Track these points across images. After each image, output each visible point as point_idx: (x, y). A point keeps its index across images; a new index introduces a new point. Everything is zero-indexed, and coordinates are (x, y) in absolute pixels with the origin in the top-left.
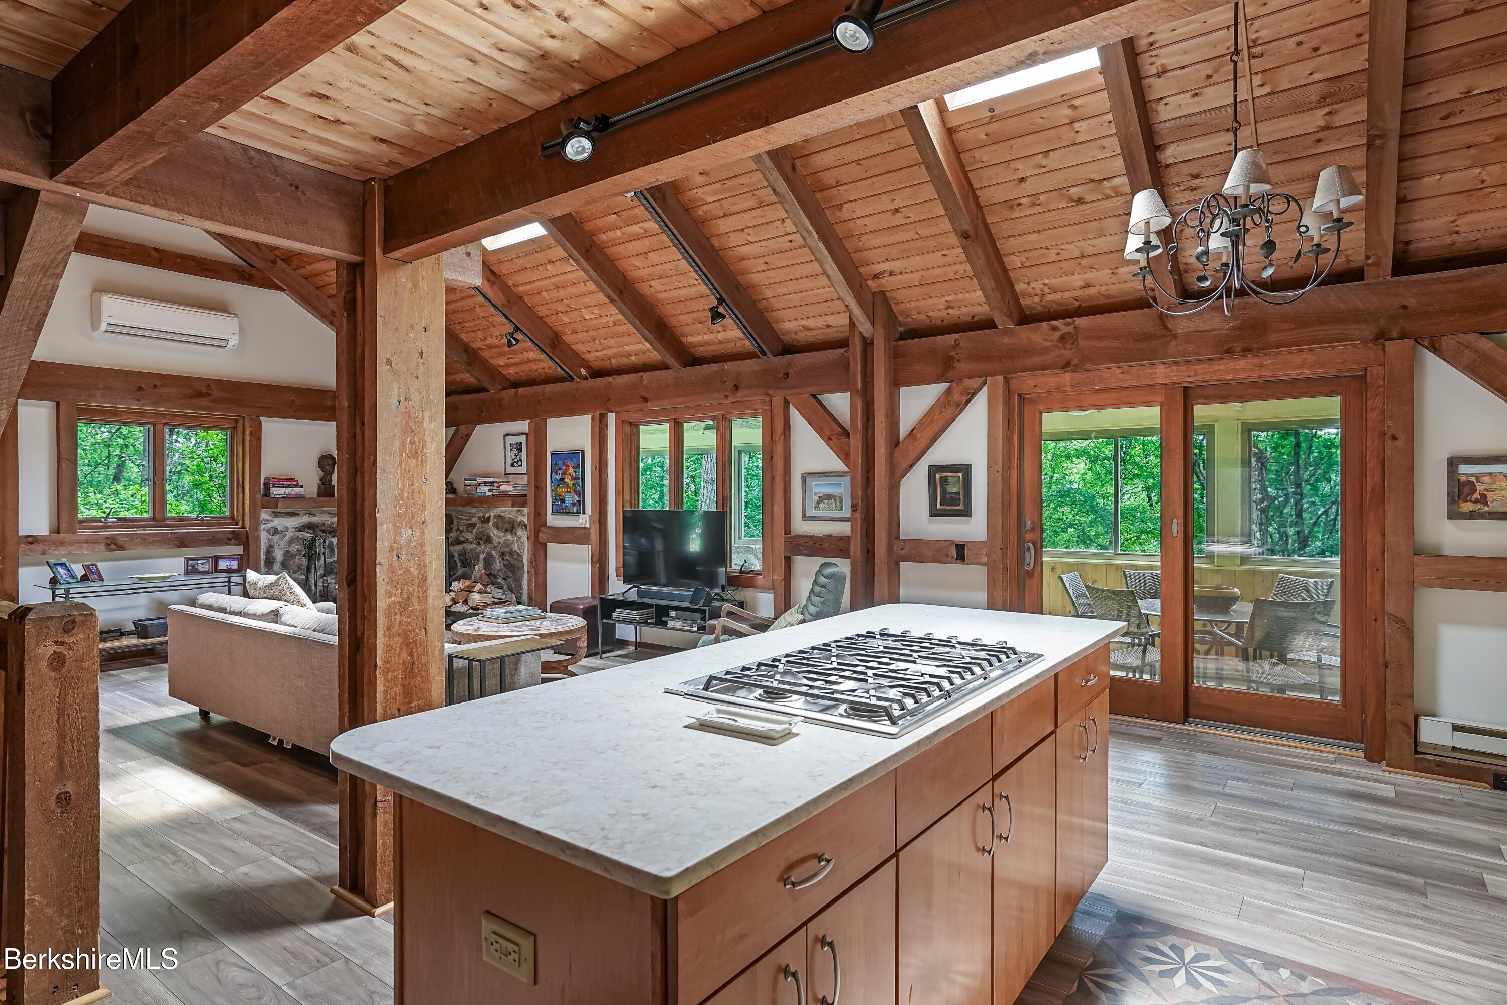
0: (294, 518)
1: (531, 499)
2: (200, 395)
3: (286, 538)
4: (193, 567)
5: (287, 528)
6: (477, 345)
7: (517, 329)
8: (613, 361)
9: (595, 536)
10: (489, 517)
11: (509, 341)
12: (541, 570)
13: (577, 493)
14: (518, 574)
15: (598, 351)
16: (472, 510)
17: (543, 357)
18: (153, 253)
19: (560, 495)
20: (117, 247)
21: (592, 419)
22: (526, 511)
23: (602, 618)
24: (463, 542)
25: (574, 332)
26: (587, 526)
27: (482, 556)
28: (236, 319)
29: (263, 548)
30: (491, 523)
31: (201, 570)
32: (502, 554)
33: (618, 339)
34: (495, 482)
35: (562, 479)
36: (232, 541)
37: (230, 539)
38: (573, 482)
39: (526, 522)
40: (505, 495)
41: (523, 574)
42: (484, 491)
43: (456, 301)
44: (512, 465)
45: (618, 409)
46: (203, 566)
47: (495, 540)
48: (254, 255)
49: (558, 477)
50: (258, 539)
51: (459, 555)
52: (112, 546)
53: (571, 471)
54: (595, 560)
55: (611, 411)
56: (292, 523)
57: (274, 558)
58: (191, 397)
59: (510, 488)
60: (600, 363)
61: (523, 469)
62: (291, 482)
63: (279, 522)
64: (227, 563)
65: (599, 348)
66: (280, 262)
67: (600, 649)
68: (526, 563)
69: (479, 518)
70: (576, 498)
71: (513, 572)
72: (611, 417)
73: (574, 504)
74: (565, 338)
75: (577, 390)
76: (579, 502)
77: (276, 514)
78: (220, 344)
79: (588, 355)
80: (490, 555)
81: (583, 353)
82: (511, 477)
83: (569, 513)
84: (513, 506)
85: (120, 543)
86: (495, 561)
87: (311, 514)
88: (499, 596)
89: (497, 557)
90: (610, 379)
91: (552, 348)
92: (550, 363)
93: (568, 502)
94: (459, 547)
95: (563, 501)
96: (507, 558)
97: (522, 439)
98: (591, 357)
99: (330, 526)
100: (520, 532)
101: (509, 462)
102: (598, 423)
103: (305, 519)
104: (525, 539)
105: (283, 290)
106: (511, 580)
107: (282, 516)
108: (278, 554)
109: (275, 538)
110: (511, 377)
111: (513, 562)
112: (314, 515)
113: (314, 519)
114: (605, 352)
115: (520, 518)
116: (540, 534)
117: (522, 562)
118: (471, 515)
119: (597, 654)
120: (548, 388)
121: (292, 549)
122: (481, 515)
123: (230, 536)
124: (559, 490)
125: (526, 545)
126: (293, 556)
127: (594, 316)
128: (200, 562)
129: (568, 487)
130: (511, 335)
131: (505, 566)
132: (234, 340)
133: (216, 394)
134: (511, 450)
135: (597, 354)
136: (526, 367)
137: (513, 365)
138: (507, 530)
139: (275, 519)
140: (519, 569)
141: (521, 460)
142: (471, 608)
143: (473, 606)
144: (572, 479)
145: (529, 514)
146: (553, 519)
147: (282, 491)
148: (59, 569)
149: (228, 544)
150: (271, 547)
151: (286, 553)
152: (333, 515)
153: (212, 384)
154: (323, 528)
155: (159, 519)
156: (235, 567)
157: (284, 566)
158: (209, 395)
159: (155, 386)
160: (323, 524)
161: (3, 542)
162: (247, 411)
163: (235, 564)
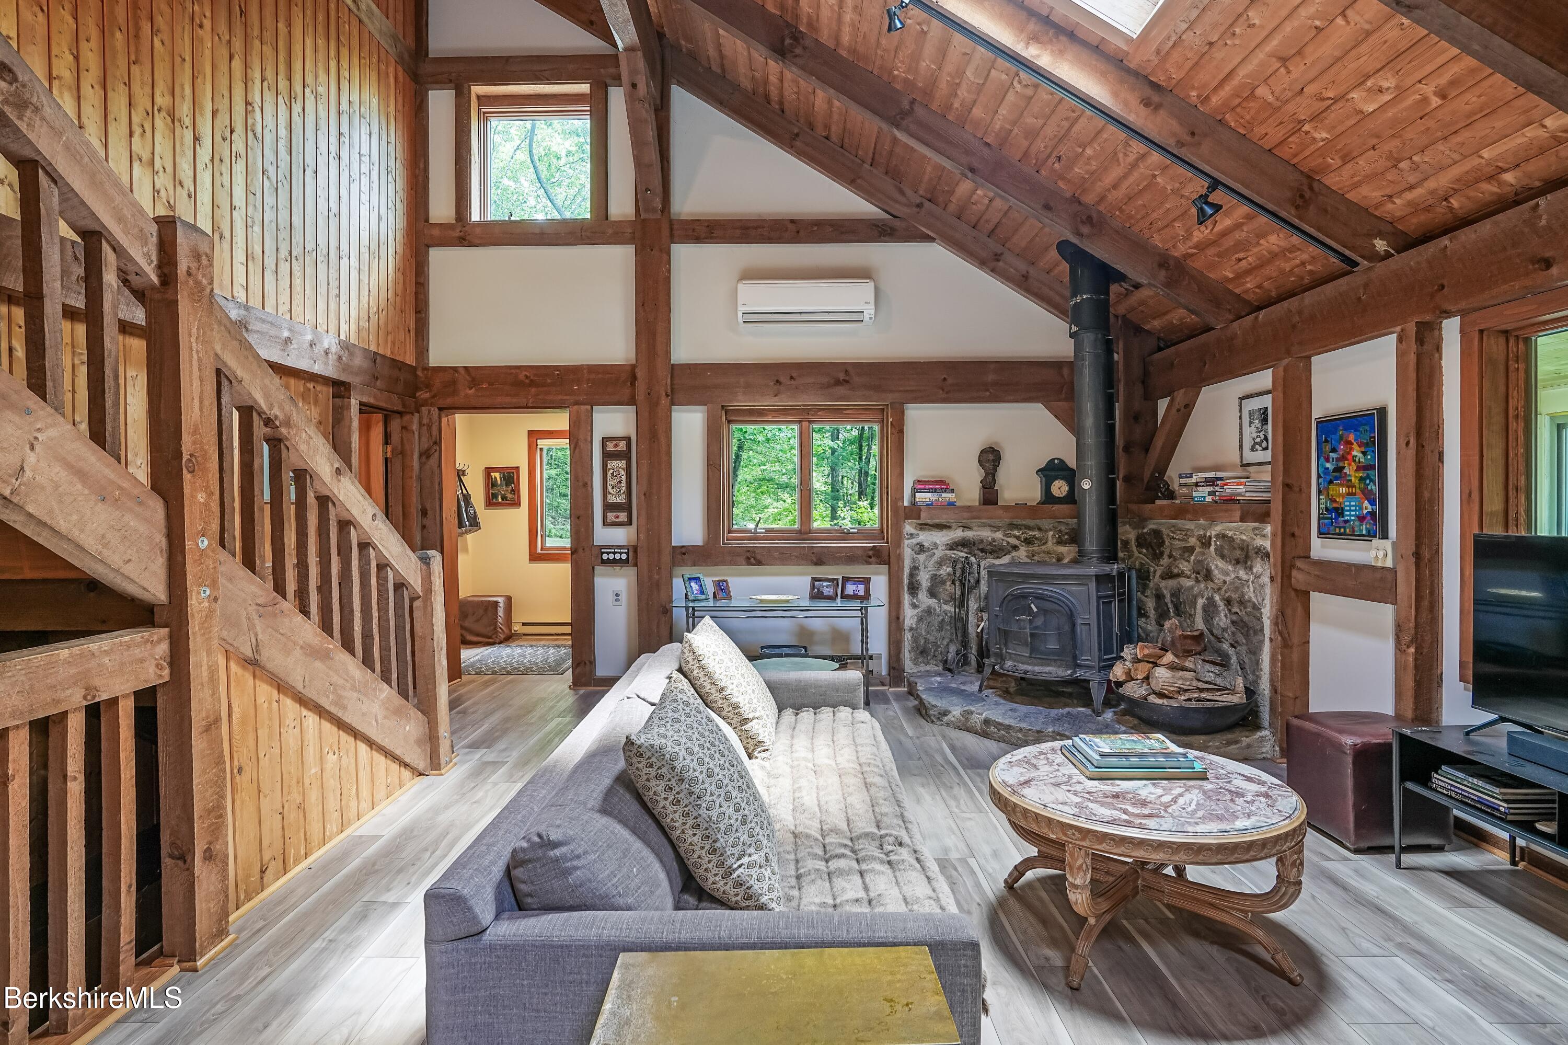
0: (944, 532)
1: (1276, 509)
2: (838, 383)
3: (935, 558)
4: (818, 590)
5: (936, 545)
6: (1181, 249)
7: (1215, 184)
8: (1455, 203)
9: (1405, 587)
10: (1210, 537)
11: (1201, 211)
12: (1296, 640)
13: (1368, 495)
14: (1255, 640)
15: (1411, 188)
16: (1190, 525)
17: (1296, 240)
18: (790, 226)
19: (1333, 500)
20: (756, 228)
21: (1400, 340)
22: (1268, 529)
23: (1403, 779)
24: (1178, 576)
25: (1347, 158)
26: (1389, 563)
27: (1201, 602)
28: (871, 285)
29: (907, 571)
30: (1212, 548)
31: (826, 593)
32: (1228, 602)
33: (1458, 139)
34: (1221, 479)
35: (1339, 470)
36: (873, 559)
37: (870, 557)
38: (1361, 474)
39: (1269, 548)
40: (1231, 500)
41: (1262, 642)
42: (1202, 494)
43: (1125, 177)
44: (1253, 449)
45: (1463, 305)
46: (827, 590)
47: (1218, 575)
48: (897, 201)
49: (1330, 466)
50: (900, 558)
51: (1172, 595)
52: (752, 560)
53: (1357, 452)
54: (1406, 639)
55: (1448, 314)
56: (941, 538)
57: (919, 584)
58: (828, 386)
59: (1241, 489)
60: (1423, 218)
61: (1267, 456)
62: (941, 485)
63: (926, 537)
64: (854, 587)
65: (1412, 179)
66: (927, 204)
67: (1396, 839)
68: (1267, 623)
69: (1200, 538)
70: (1367, 507)
71: (1247, 636)
72: (1451, 329)
73: (1362, 519)
74: (1331, 180)
75: (1366, 286)
76: (1372, 514)
77: (922, 527)
78: (854, 318)
79: (1390, 206)
80: (1211, 600)
81: (1380, 204)
82: (1251, 469)
83: (1353, 536)
84: (1242, 520)
85: (759, 557)
86: (1218, 612)
87: (966, 527)
88: (1210, 677)
89: (1221, 605)
90: (1445, 241)
91: (1297, 207)
92: (1314, 250)
93: (1350, 515)
94: (1172, 583)
95: (1339, 512)
96: (1235, 609)
97: (1266, 401)
98: (1397, 207)
99: (991, 544)
100: (1258, 567)
101: (1248, 444)
102: (1414, 347)
103: (958, 534)
104: (1266, 579)
105: (932, 240)
106: (1243, 649)
107: (930, 530)
108: (924, 578)
109: (922, 557)
110: (1250, 297)
111: (1246, 619)
112: (970, 528)
113: (969, 534)
114: (1431, 184)
115: (1259, 542)
116: (1294, 573)
117: (1259, 619)
118: (1187, 534)
119: (1389, 849)
120: (1309, 298)
121: (942, 572)
122: (1201, 533)
123: (871, 553)
124: (1332, 490)
125: (1268, 590)
126: (943, 582)
127: (1387, 97)
128: (825, 584)
129: (1349, 484)
130: (1204, 198)
131: (1233, 622)
132: (869, 311)
133: (856, 380)
134: (1251, 423)
135: (1409, 196)
136: (1270, 271)
137: (1248, 272)
138: (1238, 562)
139: (921, 533)
140: (1255, 633)
141: (1266, 439)
142: (1155, 693)
143: (1157, 689)
144: (1358, 470)
145: (1274, 535)
146: (1323, 546)
147: (924, 497)
148: (693, 584)
149: (869, 563)
150: (915, 569)
151: (934, 578)
152: (997, 528)
153: (850, 369)
154: (981, 546)
155: (804, 531)
156: (861, 593)
157: (932, 594)
158: (847, 382)
159: (792, 378)
160: (982, 541)
161: (659, 552)
162: (889, 398)
163: (861, 588)
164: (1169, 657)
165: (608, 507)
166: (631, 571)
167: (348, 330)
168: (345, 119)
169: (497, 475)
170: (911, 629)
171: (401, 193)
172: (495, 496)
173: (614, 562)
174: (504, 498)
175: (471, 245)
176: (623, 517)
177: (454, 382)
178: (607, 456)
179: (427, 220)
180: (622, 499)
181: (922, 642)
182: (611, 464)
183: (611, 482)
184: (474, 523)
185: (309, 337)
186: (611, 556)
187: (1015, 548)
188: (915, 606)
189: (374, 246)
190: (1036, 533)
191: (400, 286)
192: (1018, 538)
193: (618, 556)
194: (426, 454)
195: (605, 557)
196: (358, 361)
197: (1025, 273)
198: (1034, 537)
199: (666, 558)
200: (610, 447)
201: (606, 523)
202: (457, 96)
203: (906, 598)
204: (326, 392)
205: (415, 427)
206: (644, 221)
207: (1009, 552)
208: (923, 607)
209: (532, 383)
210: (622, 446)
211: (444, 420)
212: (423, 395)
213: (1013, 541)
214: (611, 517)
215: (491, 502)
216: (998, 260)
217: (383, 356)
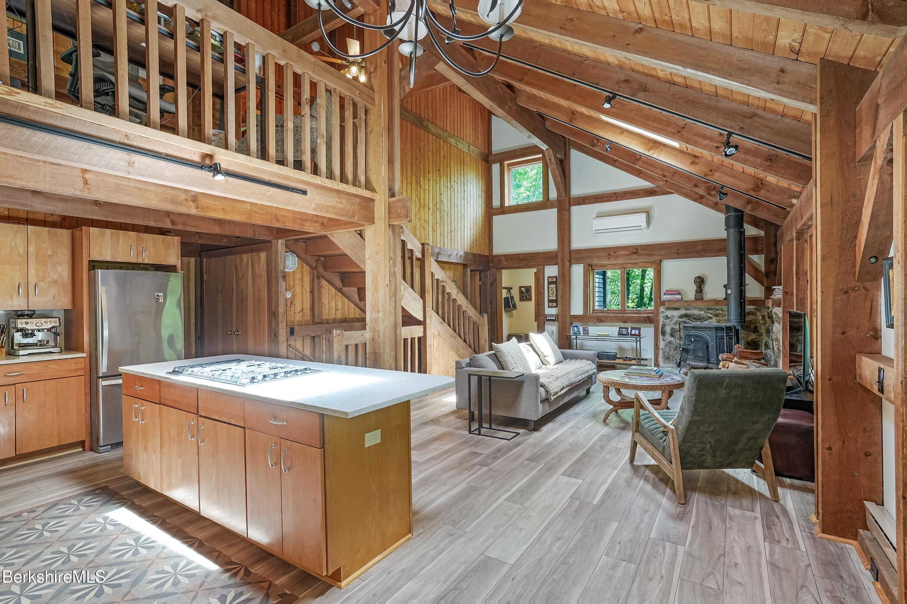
0: (677, 311)
2: (633, 253)
3: (673, 321)
4: (621, 332)
5: (674, 316)
18: (614, 195)
20: (601, 198)
28: (645, 215)
29: (661, 326)
36: (647, 321)
39: (782, 318)
46: (625, 332)
48: (657, 180)
50: (658, 321)
52: (600, 320)
56: (676, 313)
57: (665, 331)
58: (629, 255)
62: (676, 292)
63: (669, 313)
64: (635, 331)
75: (793, 216)
77: (667, 309)
78: (638, 228)
85: (602, 320)
87: (687, 309)
99: (699, 316)
103: (683, 312)
105: (673, 193)
107: (671, 310)
108: (668, 329)
109: (667, 321)
112: (689, 310)
113: (688, 312)
121: (676, 327)
123: (646, 319)
126: (676, 331)
128: (624, 330)
130: (720, 191)
132: (644, 225)
133: (641, 252)
139: (667, 311)
147: (668, 297)
148: (575, 328)
149: (646, 323)
150: (664, 325)
151: (672, 329)
152: (701, 310)
153: (638, 248)
154: (694, 317)
155: (623, 311)
156: (637, 333)
157: (672, 335)
158: (636, 253)
159: (615, 253)
160: (694, 315)
161: (566, 317)
162: (654, 258)
163: (637, 331)
164: (736, 359)
165: (550, 301)
166: (556, 323)
167: (467, 248)
168: (465, 186)
169: (523, 289)
170: (662, 349)
171: (483, 201)
172: (523, 297)
173: (551, 320)
174: (526, 297)
175: (505, 214)
176: (555, 304)
177: (500, 260)
178: (549, 283)
179: (492, 208)
180: (554, 298)
181: (667, 354)
182: (551, 286)
183: (550, 292)
184: (515, 307)
185: (456, 253)
186: (550, 318)
187: (710, 318)
188: (664, 340)
189: (475, 221)
190: (720, 312)
191: (483, 231)
192: (712, 314)
193: (552, 318)
194: (492, 284)
195: (548, 318)
196: (470, 257)
197: (715, 202)
198: (719, 313)
199: (568, 320)
200: (550, 280)
201: (549, 307)
202: (501, 165)
203: (661, 337)
204: (460, 268)
205: (488, 275)
206: (560, 200)
207: (707, 320)
208: (668, 341)
209: (524, 259)
210: (554, 280)
211: (498, 272)
212: (491, 265)
213: (709, 315)
214: (550, 304)
215: (522, 299)
216: (703, 198)
217: (478, 254)
